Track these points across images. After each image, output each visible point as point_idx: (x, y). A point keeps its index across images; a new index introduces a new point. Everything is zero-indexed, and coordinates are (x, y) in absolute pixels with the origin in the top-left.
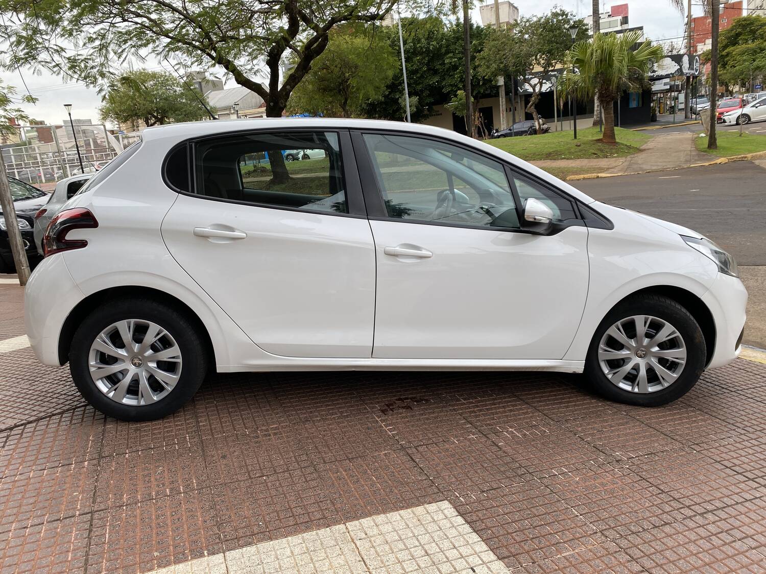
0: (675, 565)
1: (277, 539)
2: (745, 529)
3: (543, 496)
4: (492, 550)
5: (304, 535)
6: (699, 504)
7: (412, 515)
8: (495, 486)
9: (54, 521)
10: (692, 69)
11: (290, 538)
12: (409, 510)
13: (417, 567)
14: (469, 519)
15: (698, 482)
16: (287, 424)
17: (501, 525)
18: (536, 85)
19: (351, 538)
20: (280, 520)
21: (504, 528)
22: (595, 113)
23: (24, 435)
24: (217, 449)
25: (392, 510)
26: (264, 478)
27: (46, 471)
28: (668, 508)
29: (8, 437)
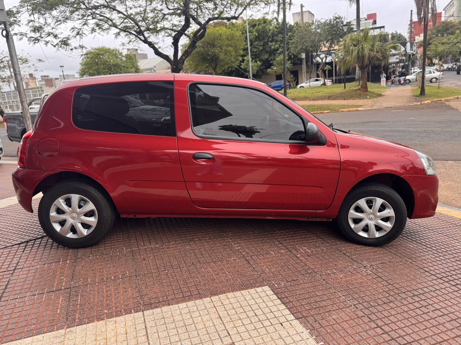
0: (396, 324)
1: (172, 305)
2: (435, 305)
3: (322, 285)
4: (292, 314)
5: (188, 303)
6: (410, 291)
7: (248, 293)
8: (295, 279)
9: (51, 292)
10: (412, 50)
11: (179, 305)
12: (247, 291)
13: (250, 322)
14: (280, 297)
15: (409, 279)
16: (180, 242)
17: (298, 301)
18: (323, 58)
19: (214, 305)
20: (175, 295)
21: (299, 302)
22: (356, 74)
23: (35, 246)
24: (140, 255)
25: (237, 290)
26: (166, 271)
27: (46, 265)
28: (392, 293)
29: (26, 246)
